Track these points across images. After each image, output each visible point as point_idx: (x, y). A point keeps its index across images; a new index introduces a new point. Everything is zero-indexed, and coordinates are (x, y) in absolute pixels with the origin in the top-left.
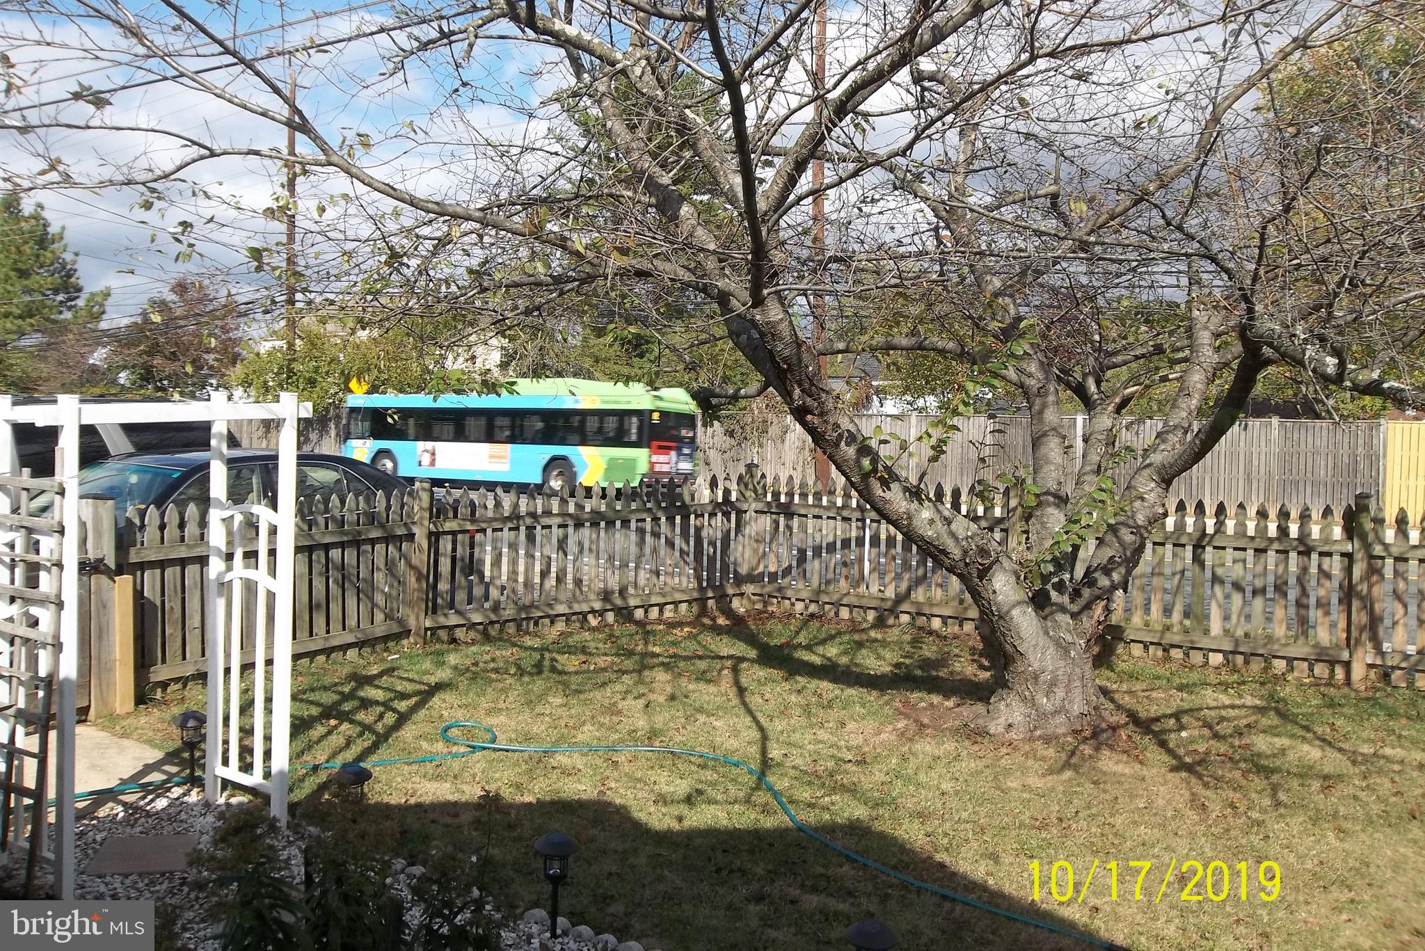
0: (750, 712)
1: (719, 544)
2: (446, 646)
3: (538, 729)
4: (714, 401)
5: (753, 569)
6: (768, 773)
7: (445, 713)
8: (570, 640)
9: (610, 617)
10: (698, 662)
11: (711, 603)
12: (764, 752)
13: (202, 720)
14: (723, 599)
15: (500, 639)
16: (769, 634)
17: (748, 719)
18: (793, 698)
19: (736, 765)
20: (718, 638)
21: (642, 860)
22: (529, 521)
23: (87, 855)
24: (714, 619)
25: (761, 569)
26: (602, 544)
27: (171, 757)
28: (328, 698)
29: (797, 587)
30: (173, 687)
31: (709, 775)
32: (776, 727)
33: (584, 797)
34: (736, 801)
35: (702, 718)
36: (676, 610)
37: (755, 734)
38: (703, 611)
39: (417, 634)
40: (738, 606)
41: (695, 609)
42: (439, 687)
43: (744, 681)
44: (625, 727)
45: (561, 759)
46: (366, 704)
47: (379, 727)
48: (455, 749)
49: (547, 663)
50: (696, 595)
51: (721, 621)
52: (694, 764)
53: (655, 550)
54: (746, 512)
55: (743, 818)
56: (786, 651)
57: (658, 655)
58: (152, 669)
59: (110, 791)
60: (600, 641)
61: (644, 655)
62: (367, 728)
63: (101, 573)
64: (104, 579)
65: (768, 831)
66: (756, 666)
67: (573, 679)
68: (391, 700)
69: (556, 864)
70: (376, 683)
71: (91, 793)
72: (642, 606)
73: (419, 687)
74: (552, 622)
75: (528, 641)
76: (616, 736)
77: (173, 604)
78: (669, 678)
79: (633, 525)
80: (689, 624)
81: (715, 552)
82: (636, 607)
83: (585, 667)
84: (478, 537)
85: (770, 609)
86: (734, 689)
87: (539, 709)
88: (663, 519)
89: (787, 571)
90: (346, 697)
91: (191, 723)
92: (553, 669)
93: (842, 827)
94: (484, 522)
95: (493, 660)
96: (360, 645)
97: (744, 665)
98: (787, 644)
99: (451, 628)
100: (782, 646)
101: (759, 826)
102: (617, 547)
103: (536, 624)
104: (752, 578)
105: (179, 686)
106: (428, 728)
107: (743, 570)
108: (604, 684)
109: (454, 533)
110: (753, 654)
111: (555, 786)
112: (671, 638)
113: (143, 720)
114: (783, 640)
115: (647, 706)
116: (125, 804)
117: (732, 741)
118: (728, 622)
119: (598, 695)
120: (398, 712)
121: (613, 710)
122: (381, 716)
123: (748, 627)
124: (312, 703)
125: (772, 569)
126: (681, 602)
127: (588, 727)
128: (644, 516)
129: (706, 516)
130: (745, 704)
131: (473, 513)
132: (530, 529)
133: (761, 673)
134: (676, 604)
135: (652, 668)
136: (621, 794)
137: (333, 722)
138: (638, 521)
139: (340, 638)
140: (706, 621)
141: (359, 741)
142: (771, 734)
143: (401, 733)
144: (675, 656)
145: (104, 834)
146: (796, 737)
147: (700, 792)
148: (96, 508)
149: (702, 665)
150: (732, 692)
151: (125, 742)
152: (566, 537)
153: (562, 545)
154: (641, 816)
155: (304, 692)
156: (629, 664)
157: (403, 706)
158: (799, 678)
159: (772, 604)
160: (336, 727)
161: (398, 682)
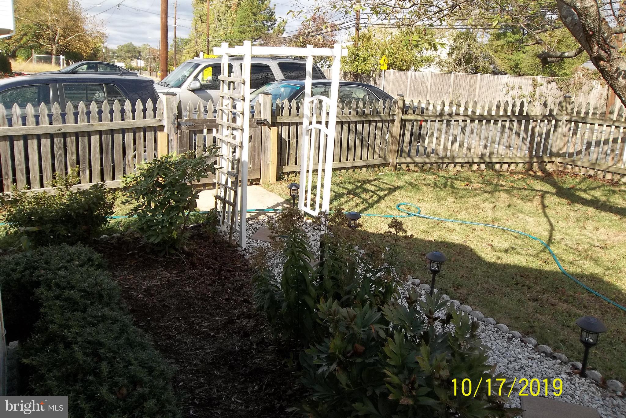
0: (546, 216)
1: (544, 136)
2: (405, 172)
3: (440, 210)
4: (549, 59)
5: (561, 149)
6: (551, 245)
7: (400, 199)
8: (462, 174)
9: (483, 166)
10: (523, 191)
11: (535, 165)
12: (551, 236)
13: (298, 187)
14: (541, 163)
15: (429, 171)
16: (564, 182)
17: (545, 219)
18: (572, 214)
19: (535, 239)
20: (537, 181)
21: (479, 273)
22: (447, 117)
23: (253, 232)
24: (535, 172)
25: (564, 150)
26: (483, 131)
27: (287, 201)
28: (351, 187)
29: (583, 161)
30: (291, 175)
31: (519, 242)
32: (559, 225)
33: (457, 242)
34: (531, 255)
35: (521, 216)
36: (516, 167)
37: (548, 227)
38: (531, 168)
39: (393, 165)
40: (550, 168)
41: (527, 166)
42: (399, 188)
43: (546, 202)
44: (481, 216)
45: (449, 225)
46: (366, 191)
47: (370, 201)
48: (401, 214)
49: (449, 184)
50: (527, 160)
51: (539, 174)
52: (513, 236)
53: (510, 136)
54: (561, 120)
55: (535, 264)
56: (572, 192)
57: (504, 186)
58: (284, 167)
59: (263, 210)
60: (476, 177)
61: (497, 185)
62: (365, 200)
63: (266, 125)
64: (267, 128)
65: (546, 271)
66: (555, 197)
67: (460, 192)
68: (377, 190)
69: (436, 265)
70: (372, 183)
71: (257, 210)
72: (500, 163)
73: (389, 186)
74: (455, 166)
75: (442, 173)
76: (477, 219)
77: (293, 141)
78: (508, 196)
79: (500, 123)
80: (522, 173)
81: (541, 140)
82: (497, 163)
83: (467, 187)
84: (424, 124)
85: (567, 171)
86: (541, 206)
87: (442, 202)
88: (516, 121)
89: (579, 152)
90: (358, 187)
91: (294, 188)
92: (452, 186)
93: (587, 276)
94: (427, 116)
95: (424, 179)
96: (368, 167)
97: (548, 195)
98: (573, 188)
99: (408, 164)
100: (570, 188)
101: (542, 268)
102: (491, 133)
103: (447, 166)
104: (558, 155)
105: (293, 175)
106: (391, 204)
107: (554, 150)
108: (475, 196)
109: (413, 121)
110: (553, 191)
111: (443, 235)
112: (512, 179)
113: (279, 186)
114: (571, 186)
115: (494, 207)
116: (268, 216)
117: (535, 228)
118: (542, 175)
119: (471, 200)
120: (379, 196)
121: (477, 207)
122: (372, 197)
123: (553, 178)
124: (344, 188)
125: (571, 151)
126: (519, 163)
127: (464, 212)
128: (505, 119)
129: (539, 121)
130: (545, 213)
131: (422, 113)
132: (449, 121)
133: (556, 199)
134: (517, 163)
135: (500, 191)
136: (474, 244)
137: (352, 196)
138: (502, 121)
139: (359, 163)
140: (531, 173)
141: (361, 205)
142: (556, 228)
143: (379, 204)
144: (512, 187)
145: (260, 226)
146: (570, 231)
147: (513, 248)
148: (265, 98)
149: (526, 193)
150: (539, 207)
151: (271, 193)
152: (465, 126)
153: (463, 130)
154: (482, 255)
155: (342, 183)
156: (489, 188)
157: (381, 194)
158: (576, 204)
159: (568, 169)
160: (352, 198)
161: (381, 184)
